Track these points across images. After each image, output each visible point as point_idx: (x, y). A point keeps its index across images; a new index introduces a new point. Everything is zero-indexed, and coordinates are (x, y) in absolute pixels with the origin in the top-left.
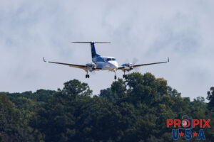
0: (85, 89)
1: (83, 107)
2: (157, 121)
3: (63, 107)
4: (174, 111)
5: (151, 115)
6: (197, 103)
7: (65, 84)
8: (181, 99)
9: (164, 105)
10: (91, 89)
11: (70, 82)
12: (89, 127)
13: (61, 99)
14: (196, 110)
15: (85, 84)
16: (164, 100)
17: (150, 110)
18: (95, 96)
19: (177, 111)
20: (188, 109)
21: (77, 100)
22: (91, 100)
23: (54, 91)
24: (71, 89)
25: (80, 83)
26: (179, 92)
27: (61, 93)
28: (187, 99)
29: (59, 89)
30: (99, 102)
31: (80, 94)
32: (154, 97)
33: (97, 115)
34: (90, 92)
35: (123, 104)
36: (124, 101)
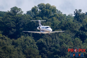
0: (20, 11)
1: (19, 19)
2: (52, 25)
3: (10, 19)
4: (59, 20)
5: (49, 22)
6: (69, 16)
7: (11, 9)
8: (62, 15)
9: (55, 18)
10: (22, 11)
11: (13, 8)
12: (22, 28)
13: (9, 15)
14: (69, 20)
15: (20, 9)
16: (55, 15)
17: (49, 20)
18: (24, 14)
19: (61, 20)
20: (65, 19)
21: (16, 16)
22: (23, 16)
23: (6, 12)
24: (14, 11)
25: (17, 8)
26: (61, 12)
27: (9, 13)
28: (65, 15)
29: (8, 11)
30: (26, 17)
31: (18, 13)
32: (50, 14)
33: (25, 22)
34: (22, 12)
35: (37, 17)
36: (37, 16)
